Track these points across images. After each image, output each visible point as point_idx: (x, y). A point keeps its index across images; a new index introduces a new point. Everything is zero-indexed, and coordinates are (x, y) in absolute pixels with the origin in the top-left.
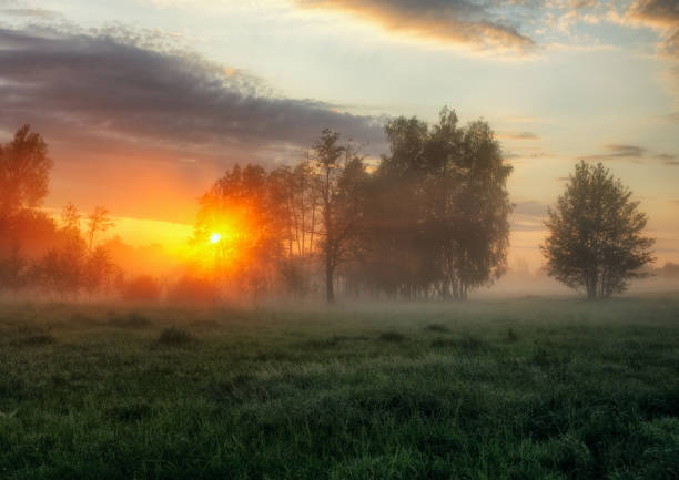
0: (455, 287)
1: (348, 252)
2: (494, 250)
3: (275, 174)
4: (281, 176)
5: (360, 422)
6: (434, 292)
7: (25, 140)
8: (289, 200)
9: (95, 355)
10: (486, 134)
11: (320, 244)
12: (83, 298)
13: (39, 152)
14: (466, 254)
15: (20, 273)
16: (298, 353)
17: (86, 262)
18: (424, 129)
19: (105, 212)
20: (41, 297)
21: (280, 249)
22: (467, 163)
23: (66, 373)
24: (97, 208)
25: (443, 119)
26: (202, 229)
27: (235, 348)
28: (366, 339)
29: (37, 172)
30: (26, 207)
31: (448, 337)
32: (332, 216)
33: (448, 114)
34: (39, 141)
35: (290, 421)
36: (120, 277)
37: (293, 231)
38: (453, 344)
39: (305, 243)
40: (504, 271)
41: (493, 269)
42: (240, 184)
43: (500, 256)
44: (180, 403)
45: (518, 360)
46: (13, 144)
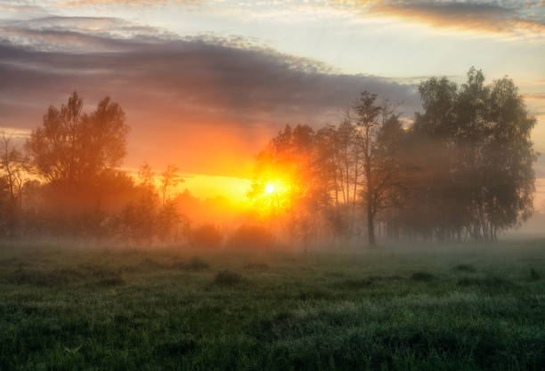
0: (485, 230)
1: (387, 200)
2: (521, 195)
3: (321, 133)
4: (327, 134)
5: (382, 358)
6: (466, 234)
7: (107, 109)
8: (335, 155)
9: (156, 296)
10: (510, 90)
11: (362, 193)
12: (156, 244)
13: (118, 119)
14: (495, 199)
15: (102, 224)
16: (335, 293)
17: (158, 213)
18: (454, 88)
19: (176, 170)
20: (119, 244)
21: (327, 198)
22: (493, 117)
23: (130, 312)
24: (169, 167)
25: (471, 79)
26: (259, 183)
27: (280, 287)
28: (398, 279)
29: (117, 137)
30: (108, 167)
31: (474, 276)
32: (372, 169)
33: (475, 74)
34: (118, 110)
35: (319, 356)
36: (188, 225)
37: (339, 183)
38: (478, 282)
39: (349, 193)
40: (531, 214)
41: (520, 213)
42: (291, 142)
43: (527, 201)
44: (223, 340)
45: (538, 297)
46: (97, 113)
